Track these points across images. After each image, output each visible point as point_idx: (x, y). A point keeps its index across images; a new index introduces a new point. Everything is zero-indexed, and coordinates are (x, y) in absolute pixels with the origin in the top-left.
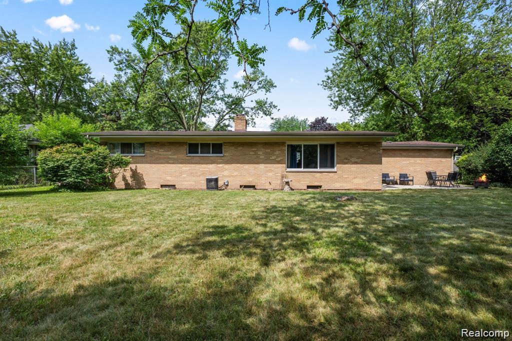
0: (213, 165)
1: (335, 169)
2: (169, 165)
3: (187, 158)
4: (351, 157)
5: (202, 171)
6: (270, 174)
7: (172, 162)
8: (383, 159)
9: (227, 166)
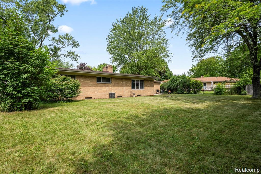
0: (108, 87)
1: (144, 89)
2: (89, 87)
3: (97, 84)
4: (148, 85)
5: (103, 90)
6: (127, 91)
7: (90, 86)
8: (154, 85)
9: (113, 88)
